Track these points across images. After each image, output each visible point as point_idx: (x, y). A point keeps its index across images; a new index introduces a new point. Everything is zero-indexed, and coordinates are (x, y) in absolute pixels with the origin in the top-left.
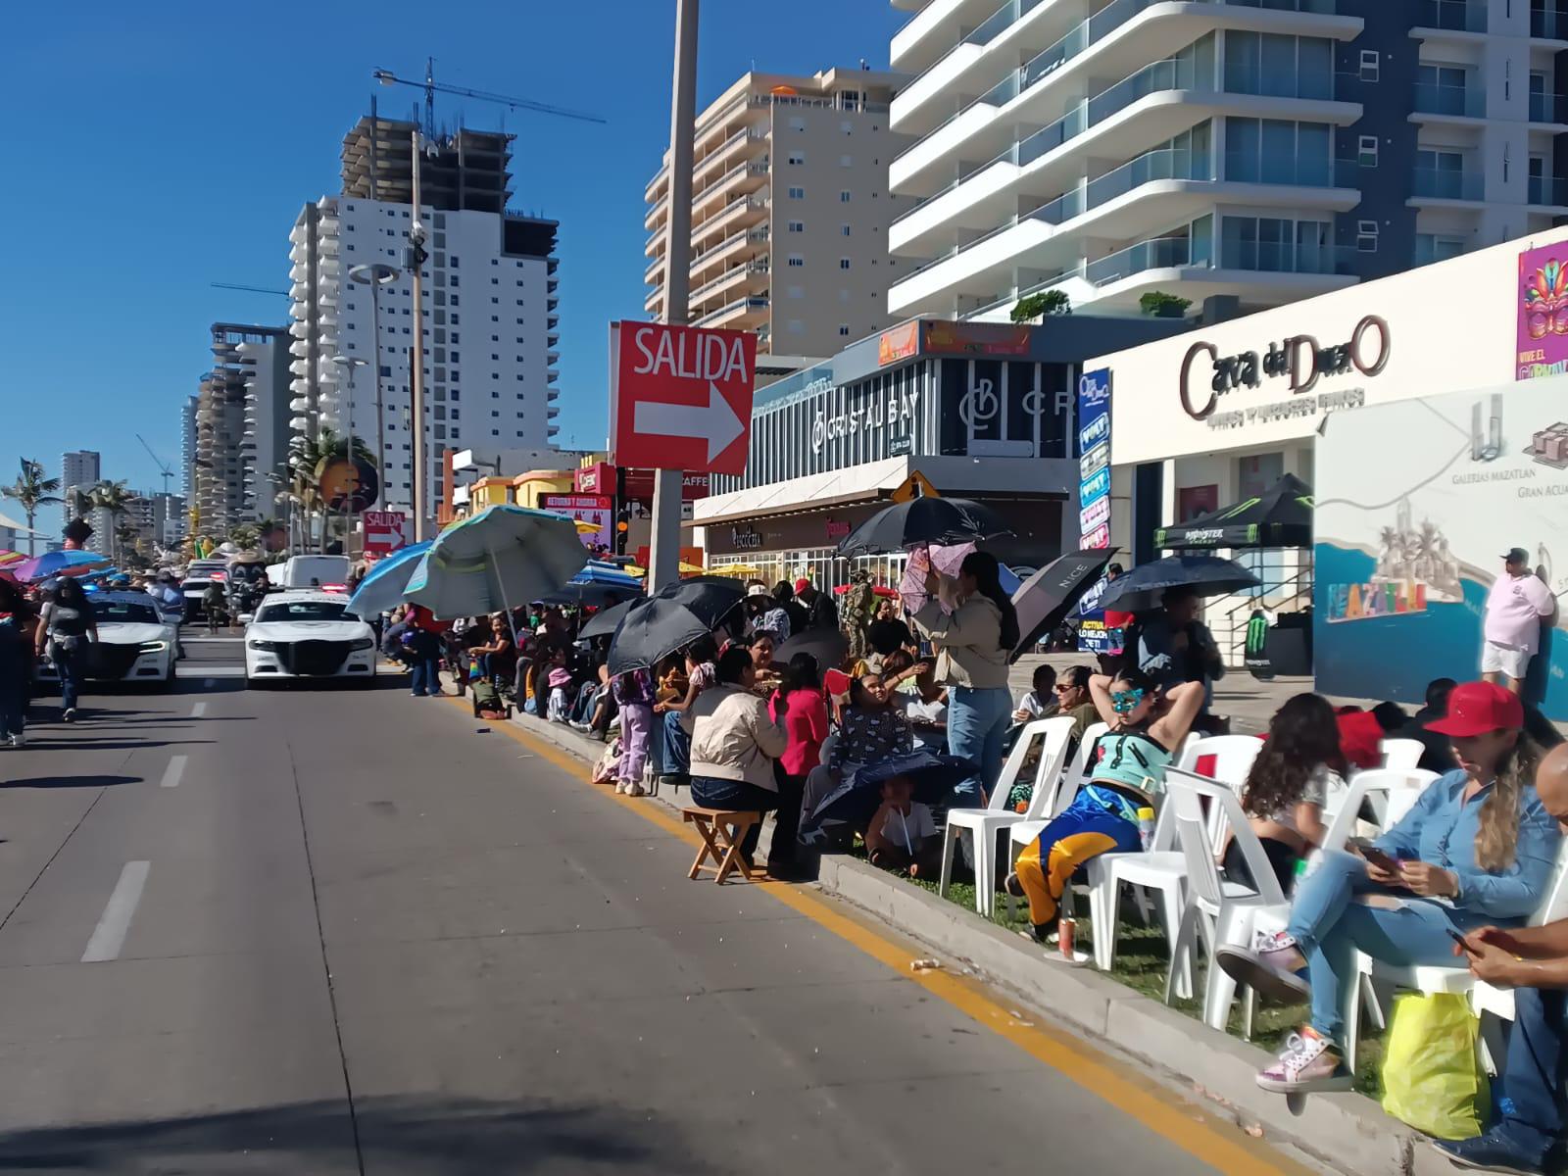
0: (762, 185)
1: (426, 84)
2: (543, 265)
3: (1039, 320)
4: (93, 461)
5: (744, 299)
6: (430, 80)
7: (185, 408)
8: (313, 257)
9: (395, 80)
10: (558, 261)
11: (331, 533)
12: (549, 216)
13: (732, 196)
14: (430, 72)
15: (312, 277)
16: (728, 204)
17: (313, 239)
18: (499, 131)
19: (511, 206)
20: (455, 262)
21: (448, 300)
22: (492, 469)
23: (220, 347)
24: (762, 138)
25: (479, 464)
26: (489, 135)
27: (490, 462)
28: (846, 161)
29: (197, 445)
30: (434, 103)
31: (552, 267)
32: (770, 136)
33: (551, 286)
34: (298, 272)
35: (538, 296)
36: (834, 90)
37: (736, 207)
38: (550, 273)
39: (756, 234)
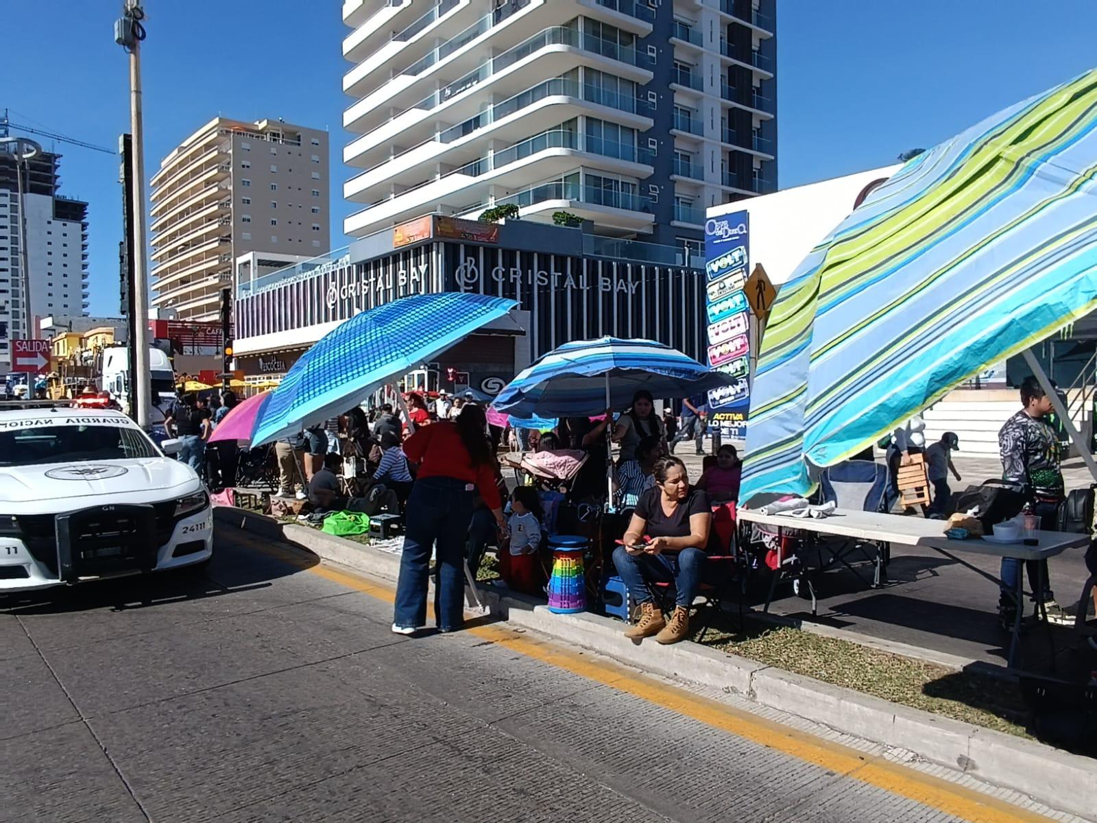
0: (226, 178)
2: (79, 226)
3: (502, 221)
5: (217, 238)
6: (6, 121)
10: (87, 224)
12: (82, 199)
13: (208, 182)
14: (7, 117)
16: (205, 187)
18: (51, 152)
19: (58, 192)
22: (66, 329)
24: (226, 153)
25: (57, 325)
26: (45, 154)
27: (64, 324)
28: (274, 168)
31: (84, 226)
32: (231, 152)
33: (84, 237)
35: (75, 242)
36: (266, 131)
37: (211, 188)
38: (83, 230)
39: (223, 204)
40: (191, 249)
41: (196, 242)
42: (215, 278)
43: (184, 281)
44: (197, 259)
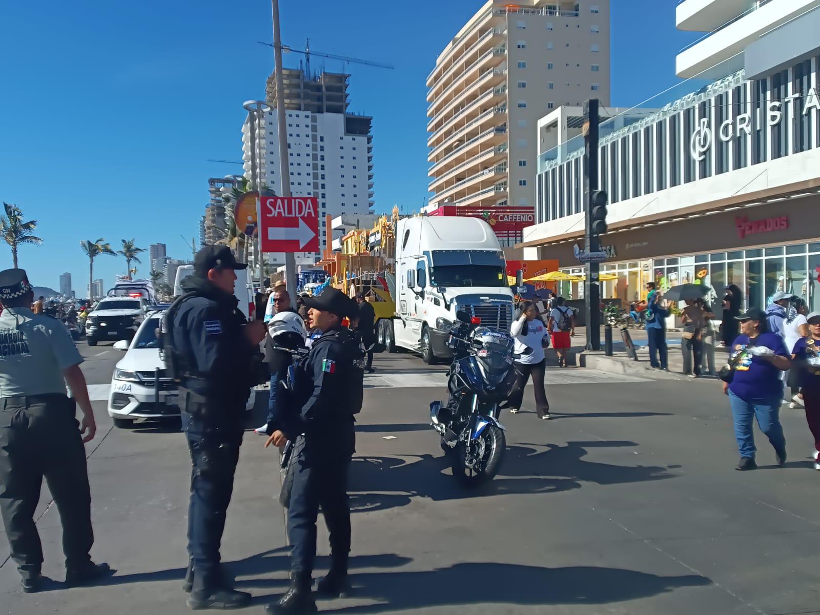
0: (502, 61)
1: (305, 51)
2: (365, 139)
4: (163, 248)
5: (493, 128)
6: (307, 50)
7: (200, 221)
8: (253, 139)
9: (291, 50)
10: (372, 137)
11: (265, 275)
12: (367, 115)
13: (483, 70)
14: (308, 45)
15: (253, 149)
16: (480, 75)
17: (252, 130)
18: (342, 73)
19: (349, 110)
20: (322, 139)
21: (319, 158)
22: (354, 227)
23: (214, 189)
24: (501, 34)
25: (346, 225)
26: (337, 75)
27: (353, 223)
28: (550, 45)
29: (205, 238)
30: (310, 61)
31: (369, 140)
32: (506, 32)
33: (369, 150)
34: (246, 146)
35: (363, 154)
36: (540, 6)
37: (486, 75)
38: (368, 143)
39: (498, 91)
40: (466, 143)
41: (471, 136)
42: (490, 171)
43: (459, 178)
44: (471, 154)
